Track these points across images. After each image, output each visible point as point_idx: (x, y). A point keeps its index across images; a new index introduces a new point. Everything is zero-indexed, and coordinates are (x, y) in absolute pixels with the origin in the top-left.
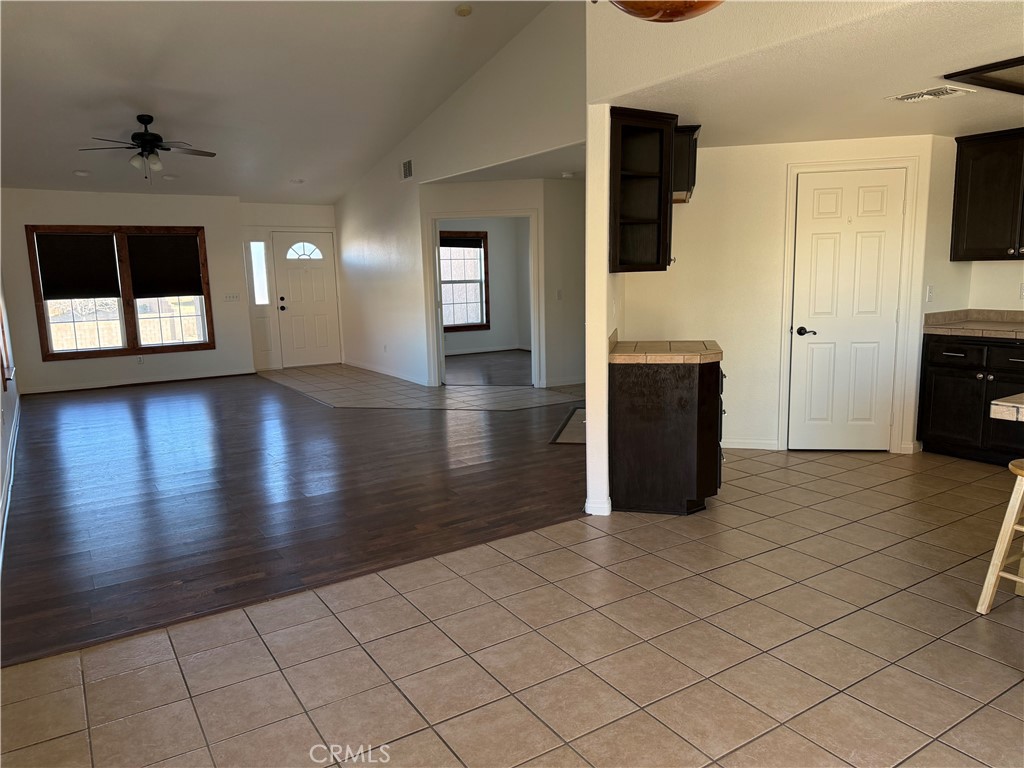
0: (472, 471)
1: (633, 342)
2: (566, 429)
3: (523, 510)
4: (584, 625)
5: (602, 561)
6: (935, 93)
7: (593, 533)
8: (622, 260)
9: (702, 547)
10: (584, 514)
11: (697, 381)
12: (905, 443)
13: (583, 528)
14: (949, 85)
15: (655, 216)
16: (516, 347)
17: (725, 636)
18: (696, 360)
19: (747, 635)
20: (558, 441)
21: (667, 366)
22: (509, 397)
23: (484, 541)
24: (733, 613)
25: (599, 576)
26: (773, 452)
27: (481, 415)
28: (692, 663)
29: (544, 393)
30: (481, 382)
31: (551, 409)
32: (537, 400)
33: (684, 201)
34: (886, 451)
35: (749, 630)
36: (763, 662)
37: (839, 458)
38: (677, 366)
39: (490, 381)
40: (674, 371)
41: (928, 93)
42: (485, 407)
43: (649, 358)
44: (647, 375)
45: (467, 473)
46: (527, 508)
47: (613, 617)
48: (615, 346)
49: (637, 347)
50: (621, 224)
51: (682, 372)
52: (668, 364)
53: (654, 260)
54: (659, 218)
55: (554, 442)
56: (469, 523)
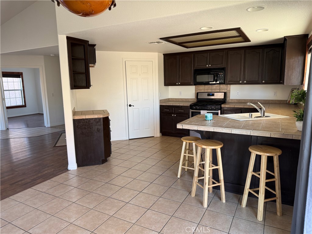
0: (23, 161)
1: (81, 111)
2: (59, 141)
3: (44, 173)
4: (70, 209)
5: (75, 185)
6: (158, 42)
7: (71, 176)
8: (75, 85)
9: (107, 174)
10: (68, 170)
11: (102, 123)
12: (158, 134)
13: (68, 175)
14: (161, 41)
15: (85, 72)
16: (38, 113)
17: (116, 201)
18: (102, 116)
19: (122, 199)
20: (56, 146)
21: (92, 119)
22: (36, 132)
23: (30, 187)
24: (118, 193)
25: (75, 191)
26: (125, 140)
27: (26, 139)
28: (107, 212)
29: (50, 129)
30: (24, 127)
31: (53, 134)
32: (47, 132)
33: (93, 67)
34: (153, 136)
35: (123, 197)
36: (127, 206)
37: (142, 140)
38: (96, 118)
39: (28, 126)
40: (95, 120)
41: (156, 42)
42: (26, 136)
43: (86, 117)
44: (86, 122)
45: (20, 162)
46: (46, 172)
47: (80, 204)
48: (75, 113)
49: (82, 113)
50: (73, 74)
51: (97, 120)
52: (93, 118)
53: (86, 85)
54: (86, 72)
55: (55, 146)
56: (23, 181)
